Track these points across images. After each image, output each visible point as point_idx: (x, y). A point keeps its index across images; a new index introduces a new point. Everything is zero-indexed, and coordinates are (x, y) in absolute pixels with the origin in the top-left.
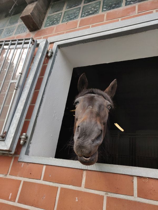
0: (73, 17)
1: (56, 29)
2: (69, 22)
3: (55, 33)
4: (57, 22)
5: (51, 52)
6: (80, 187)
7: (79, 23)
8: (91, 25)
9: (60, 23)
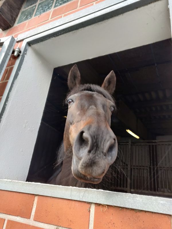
0: (46, 8)
1: (28, 25)
2: (42, 14)
3: (26, 29)
4: (30, 16)
5: (18, 51)
6: (29, 220)
7: (51, 14)
8: (63, 15)
9: (33, 17)
